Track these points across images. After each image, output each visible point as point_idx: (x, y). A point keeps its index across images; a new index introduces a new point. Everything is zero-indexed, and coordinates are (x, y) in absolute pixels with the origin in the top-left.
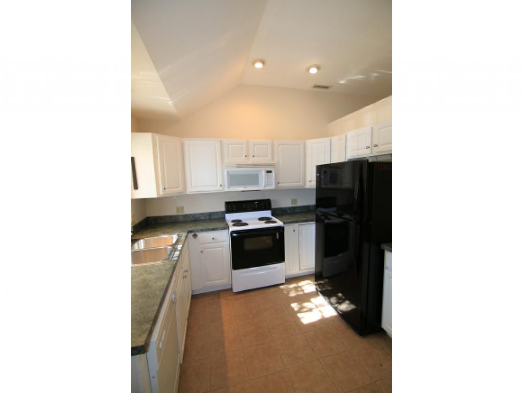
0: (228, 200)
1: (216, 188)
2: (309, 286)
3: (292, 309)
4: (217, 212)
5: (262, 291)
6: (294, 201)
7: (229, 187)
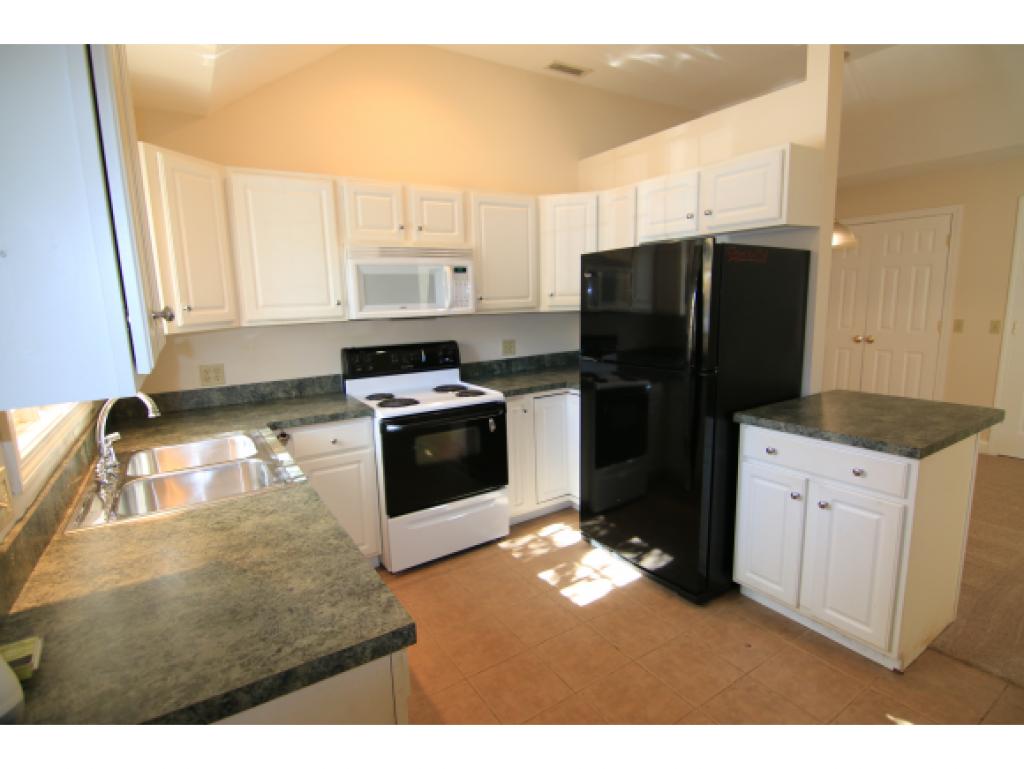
0: (349, 345)
1: (327, 311)
2: (566, 534)
3: (544, 583)
4: (319, 378)
5: (461, 560)
6: (509, 345)
7: (361, 309)
